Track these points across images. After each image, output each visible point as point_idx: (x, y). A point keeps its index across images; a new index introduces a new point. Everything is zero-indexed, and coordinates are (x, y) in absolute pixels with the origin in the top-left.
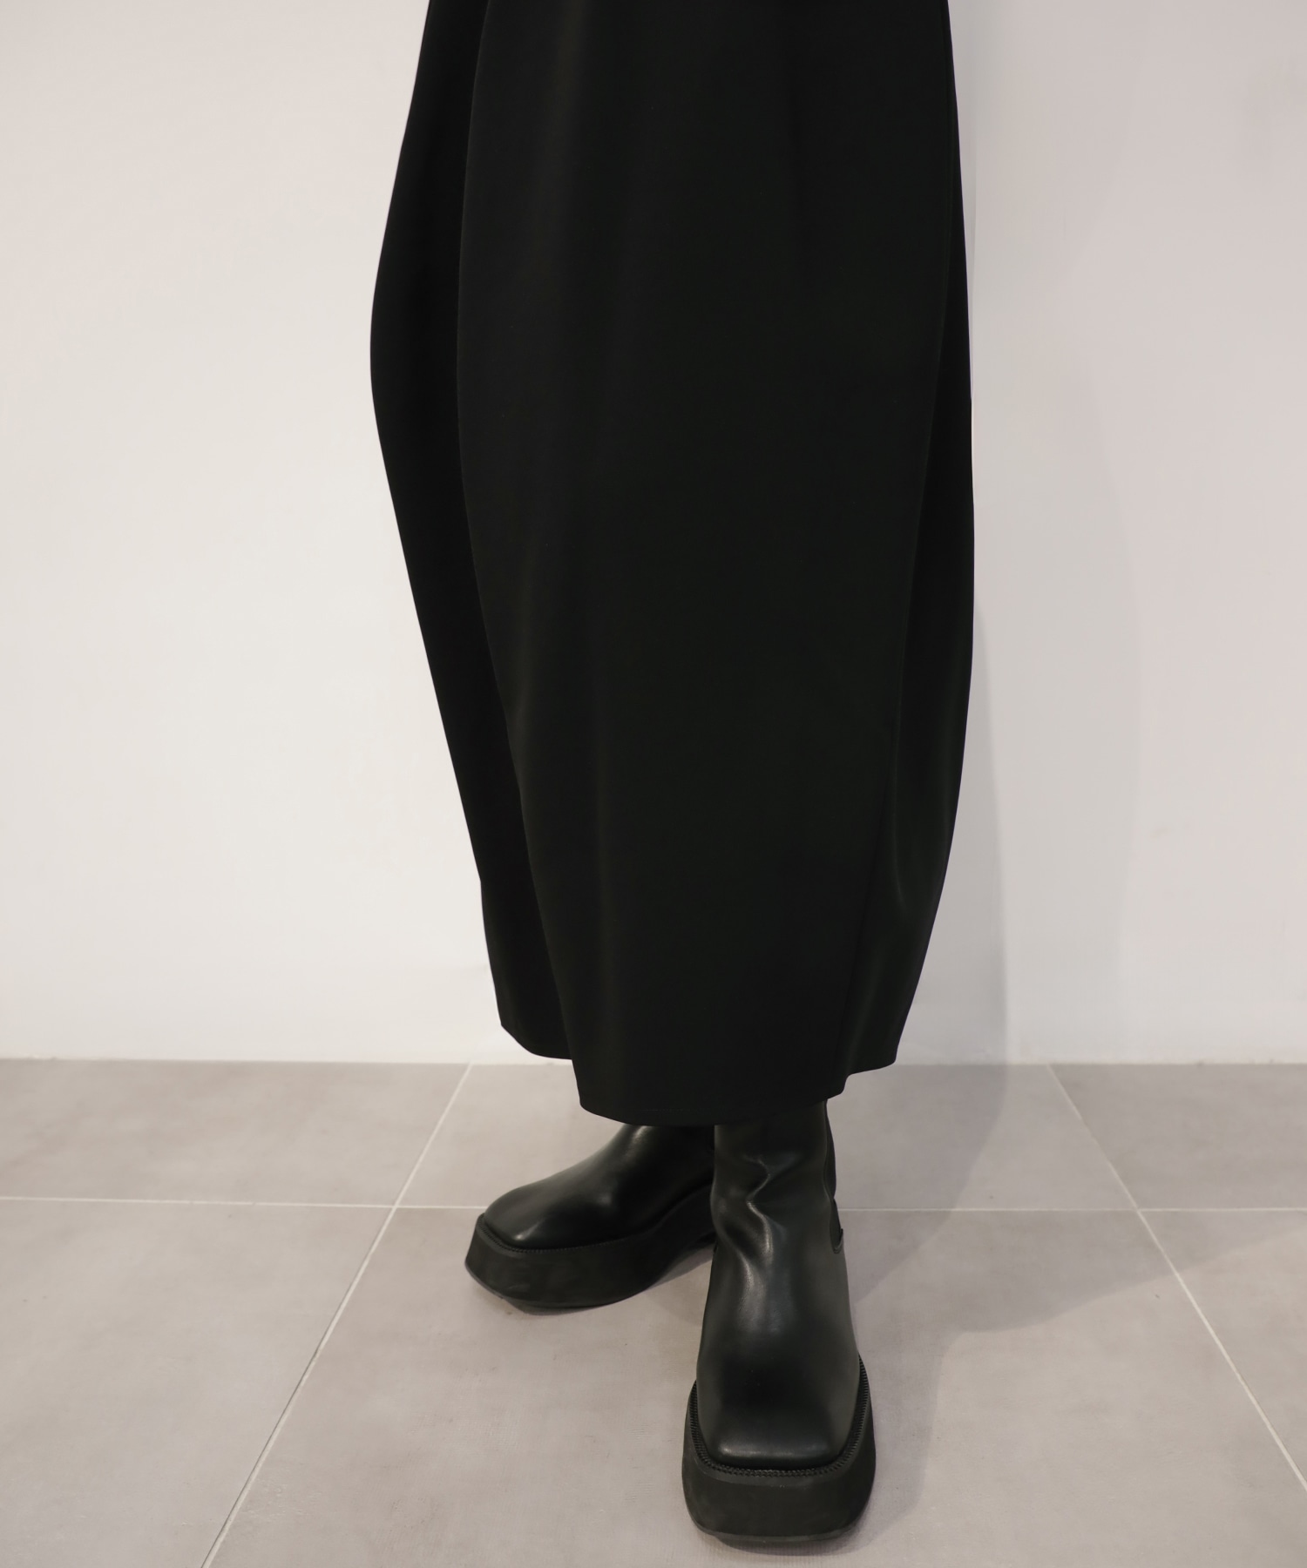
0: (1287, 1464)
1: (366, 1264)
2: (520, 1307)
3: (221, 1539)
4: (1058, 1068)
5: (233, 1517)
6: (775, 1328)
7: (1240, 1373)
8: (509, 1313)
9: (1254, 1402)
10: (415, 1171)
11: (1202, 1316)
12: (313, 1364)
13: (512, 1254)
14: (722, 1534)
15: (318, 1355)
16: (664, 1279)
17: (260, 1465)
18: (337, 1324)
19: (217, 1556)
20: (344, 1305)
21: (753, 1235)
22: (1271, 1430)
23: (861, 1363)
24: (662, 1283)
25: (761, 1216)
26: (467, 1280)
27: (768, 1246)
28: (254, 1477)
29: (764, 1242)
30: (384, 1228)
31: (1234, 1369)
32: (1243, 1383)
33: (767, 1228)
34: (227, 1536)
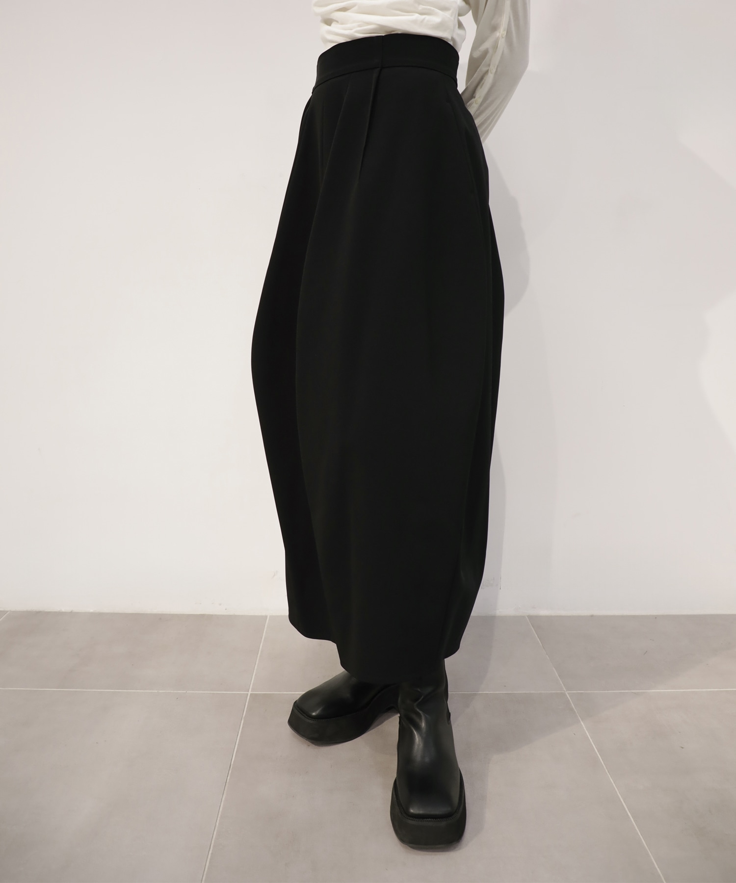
0: (625, 809)
1: (243, 721)
2: (313, 743)
3: (210, 852)
4: (531, 617)
5: (213, 842)
6: (427, 760)
7: (607, 769)
8: (309, 746)
9: (613, 782)
10: (254, 674)
11: (593, 744)
12: (230, 771)
13: (311, 721)
14: (411, 845)
15: (231, 767)
16: (371, 728)
17: (219, 819)
18: (236, 752)
19: (211, 859)
20: (237, 743)
21: (418, 720)
22: (619, 795)
23: (460, 772)
24: (371, 730)
25: (421, 712)
26: (288, 729)
27: (423, 725)
28: (217, 824)
29: (422, 723)
30: (247, 704)
31: (605, 768)
32: (608, 774)
33: (423, 718)
34: (212, 850)
